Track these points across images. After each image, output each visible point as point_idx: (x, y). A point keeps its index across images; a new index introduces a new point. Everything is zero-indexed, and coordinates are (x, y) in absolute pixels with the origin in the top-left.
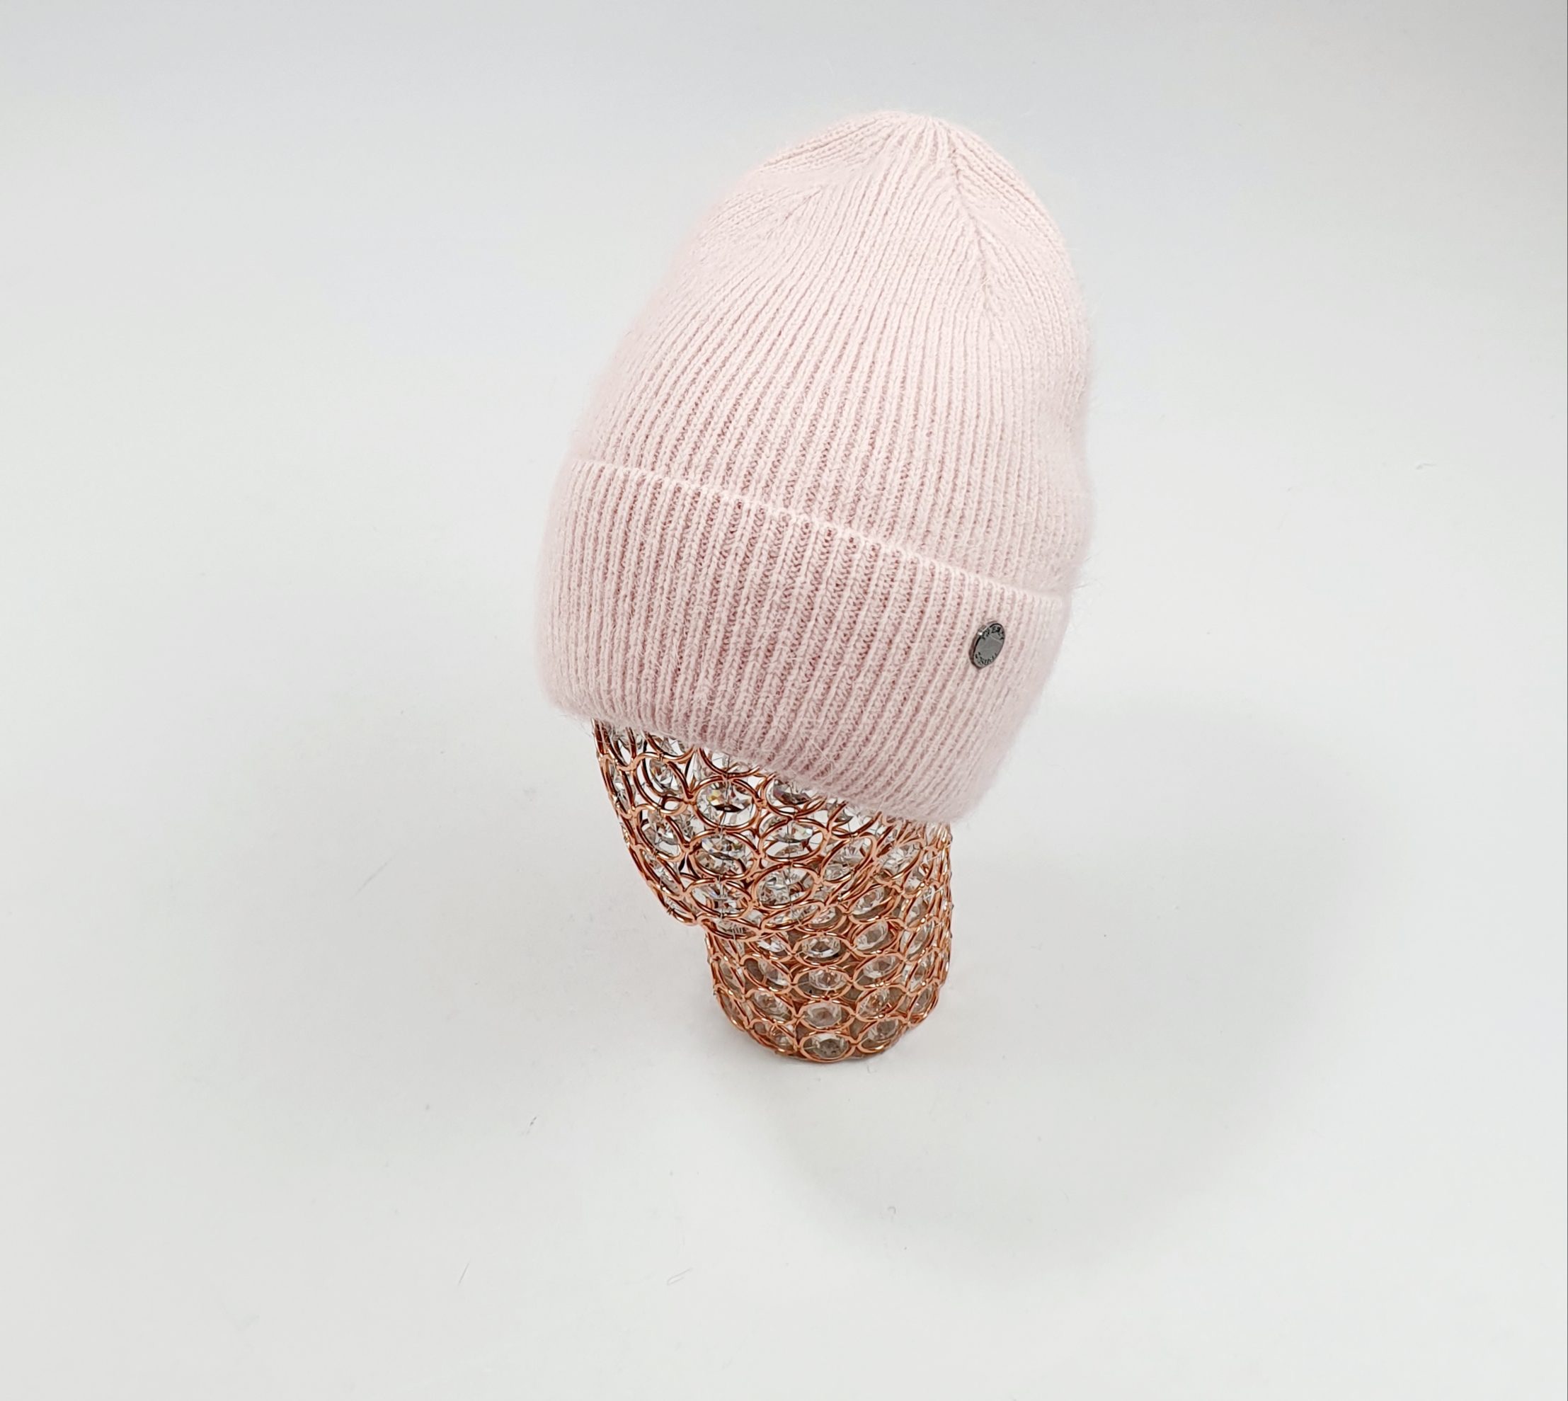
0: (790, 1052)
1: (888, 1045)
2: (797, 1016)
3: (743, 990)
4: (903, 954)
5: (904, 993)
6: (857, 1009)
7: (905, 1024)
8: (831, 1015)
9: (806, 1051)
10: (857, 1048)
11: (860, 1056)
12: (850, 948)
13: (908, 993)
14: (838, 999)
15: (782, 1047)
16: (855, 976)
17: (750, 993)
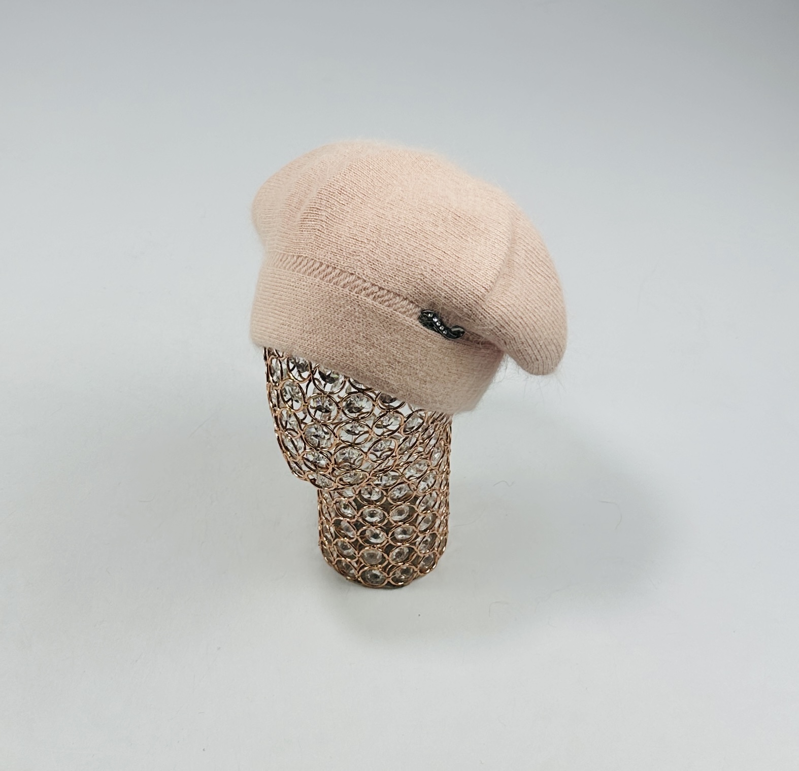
0: (353, 579)
1: (406, 582)
2: (359, 556)
3: (332, 540)
4: (416, 528)
5: (416, 552)
6: (390, 556)
7: (416, 572)
8: (376, 557)
9: (362, 578)
10: (389, 582)
11: (390, 586)
12: (388, 517)
13: (418, 552)
14: (379, 548)
15: (349, 576)
16: (390, 535)
17: (335, 541)
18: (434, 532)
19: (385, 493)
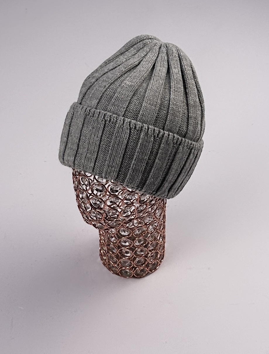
0: (116, 273)
1: (142, 276)
2: (119, 262)
4: (148, 249)
6: (134, 263)
7: (147, 271)
8: (127, 263)
9: (120, 273)
10: (133, 275)
11: (134, 277)
12: (133, 243)
13: (149, 261)
16: (134, 252)
17: (107, 254)
18: (157, 251)
19: (131, 231)
